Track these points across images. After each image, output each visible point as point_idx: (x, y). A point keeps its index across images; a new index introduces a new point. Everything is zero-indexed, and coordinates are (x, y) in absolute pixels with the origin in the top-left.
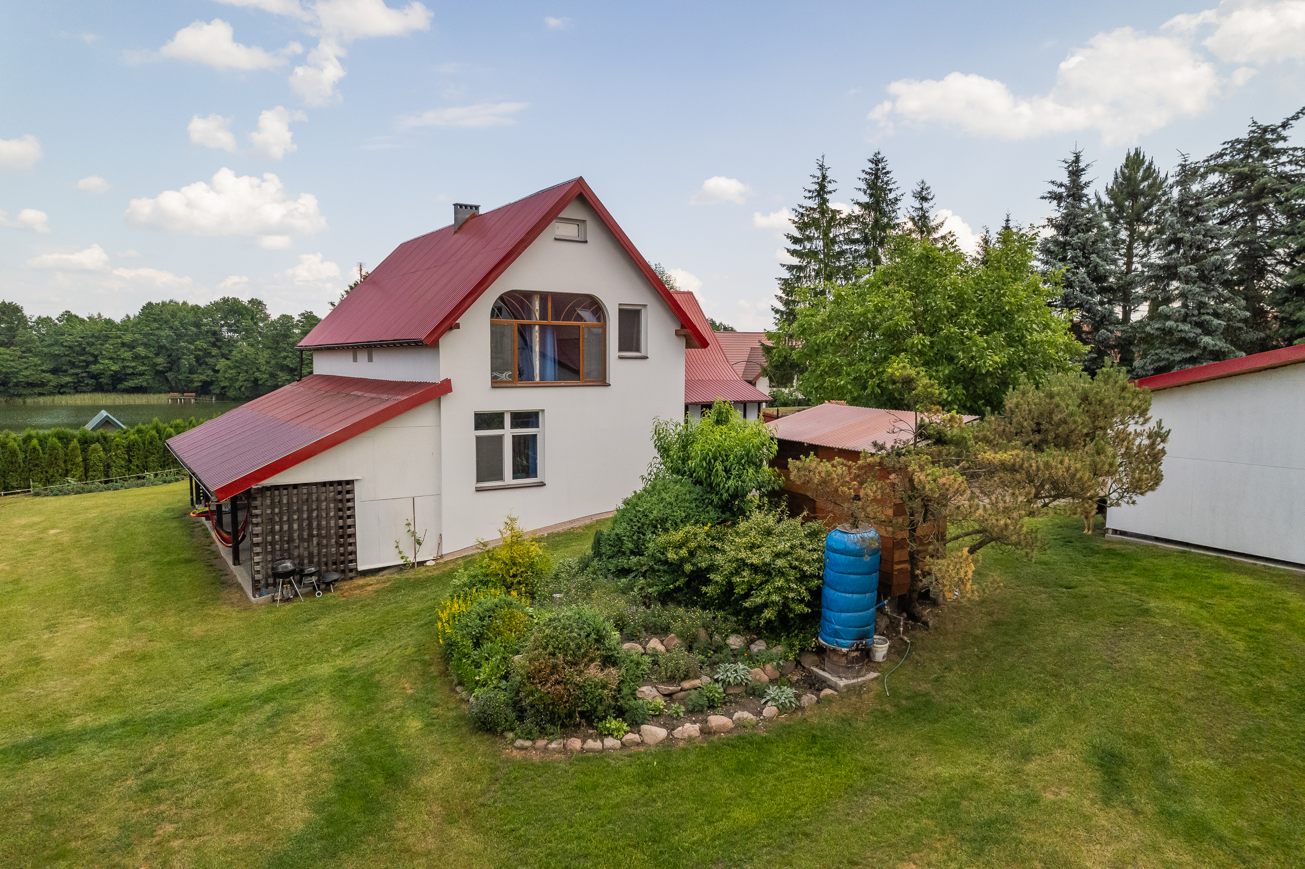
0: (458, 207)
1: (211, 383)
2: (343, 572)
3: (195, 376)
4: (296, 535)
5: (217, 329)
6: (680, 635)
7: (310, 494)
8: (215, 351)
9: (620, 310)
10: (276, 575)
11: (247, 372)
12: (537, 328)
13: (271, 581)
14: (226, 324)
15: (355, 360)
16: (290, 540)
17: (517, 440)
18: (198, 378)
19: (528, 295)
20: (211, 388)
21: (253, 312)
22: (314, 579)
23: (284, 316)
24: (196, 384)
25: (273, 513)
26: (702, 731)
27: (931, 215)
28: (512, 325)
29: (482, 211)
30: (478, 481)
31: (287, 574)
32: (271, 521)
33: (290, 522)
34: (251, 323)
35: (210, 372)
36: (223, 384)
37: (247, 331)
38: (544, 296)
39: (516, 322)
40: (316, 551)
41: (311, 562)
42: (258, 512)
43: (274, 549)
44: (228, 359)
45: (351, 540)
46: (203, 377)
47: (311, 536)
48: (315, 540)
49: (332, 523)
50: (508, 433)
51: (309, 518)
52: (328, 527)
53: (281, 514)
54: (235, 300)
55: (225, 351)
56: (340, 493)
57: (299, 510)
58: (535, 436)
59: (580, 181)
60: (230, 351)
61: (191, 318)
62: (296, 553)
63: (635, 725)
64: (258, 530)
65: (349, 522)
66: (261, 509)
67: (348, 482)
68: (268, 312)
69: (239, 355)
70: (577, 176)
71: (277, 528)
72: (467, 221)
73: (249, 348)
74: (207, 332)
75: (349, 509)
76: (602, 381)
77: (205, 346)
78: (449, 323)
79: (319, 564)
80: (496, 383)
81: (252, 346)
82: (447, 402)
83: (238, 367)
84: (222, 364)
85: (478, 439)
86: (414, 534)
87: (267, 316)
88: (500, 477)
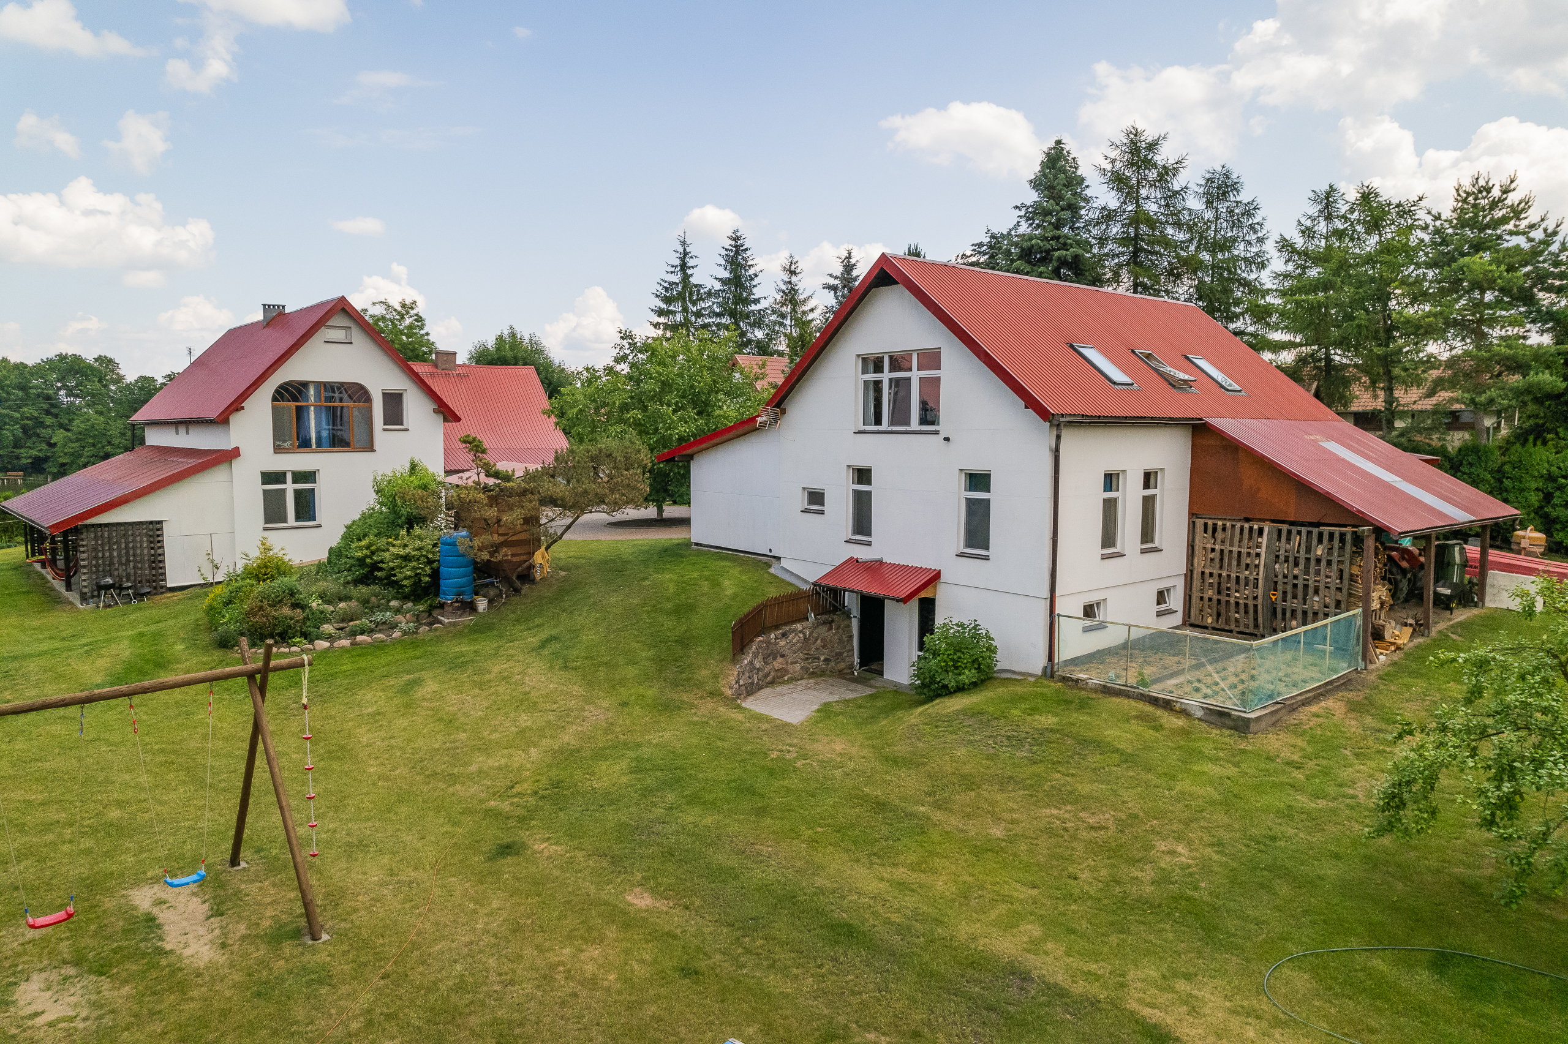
0: (267, 308)
1: (46, 459)
2: (155, 588)
3: (22, 451)
4: (116, 560)
5: (51, 392)
6: (358, 600)
7: (126, 531)
8: (49, 420)
9: (384, 394)
10: (100, 587)
11: (94, 445)
12: (312, 408)
13: (96, 593)
14: (64, 386)
15: (177, 433)
16: (111, 564)
17: (298, 494)
18: (26, 454)
19: (305, 385)
20: (46, 466)
21: (100, 372)
22: (130, 592)
23: (143, 379)
24: (24, 461)
25: (96, 544)
26: (351, 644)
27: (800, 286)
28: (289, 408)
29: (287, 311)
30: (266, 523)
31: (107, 587)
32: (95, 549)
33: (111, 550)
34: (98, 386)
35: (44, 446)
36: (61, 460)
37: (93, 396)
38: (318, 384)
39: (293, 404)
40: (132, 572)
41: (128, 580)
42: (84, 543)
43: (98, 571)
44: (68, 430)
45: (161, 565)
46: (35, 453)
47: (128, 561)
48: (132, 564)
49: (146, 551)
50: (290, 487)
51: (127, 548)
52: (142, 555)
53: (102, 545)
54: (77, 358)
55: (64, 420)
56: (152, 530)
57: (118, 543)
58: (313, 490)
59: (343, 299)
60: (71, 421)
61: (14, 378)
62: (116, 573)
63: (311, 642)
64: (84, 556)
65: (159, 551)
66: (87, 540)
67: (160, 522)
68: (122, 372)
69: (82, 426)
70: (338, 295)
71: (100, 555)
72: (274, 318)
73: (97, 416)
74: (38, 396)
75: (159, 542)
76: (370, 447)
77: (36, 414)
78: (236, 406)
79: (135, 581)
80: (278, 450)
81: (101, 413)
82: (236, 463)
83: (83, 440)
84: (59, 436)
85: (265, 491)
86: (212, 562)
87: (121, 378)
88: (285, 520)
